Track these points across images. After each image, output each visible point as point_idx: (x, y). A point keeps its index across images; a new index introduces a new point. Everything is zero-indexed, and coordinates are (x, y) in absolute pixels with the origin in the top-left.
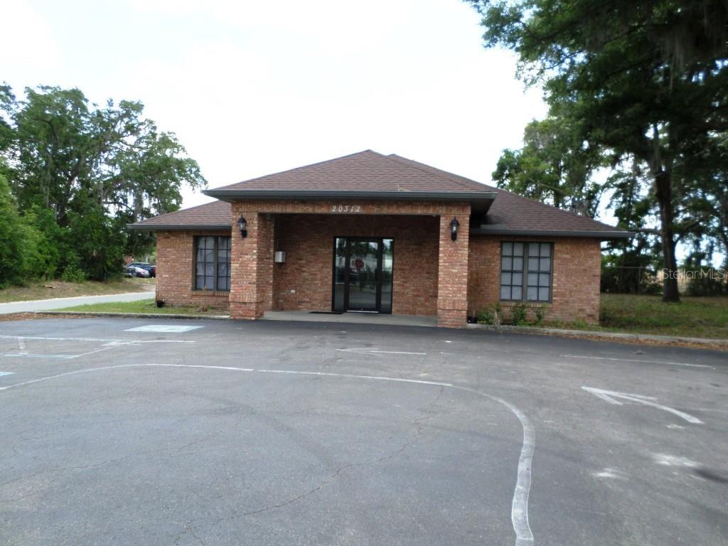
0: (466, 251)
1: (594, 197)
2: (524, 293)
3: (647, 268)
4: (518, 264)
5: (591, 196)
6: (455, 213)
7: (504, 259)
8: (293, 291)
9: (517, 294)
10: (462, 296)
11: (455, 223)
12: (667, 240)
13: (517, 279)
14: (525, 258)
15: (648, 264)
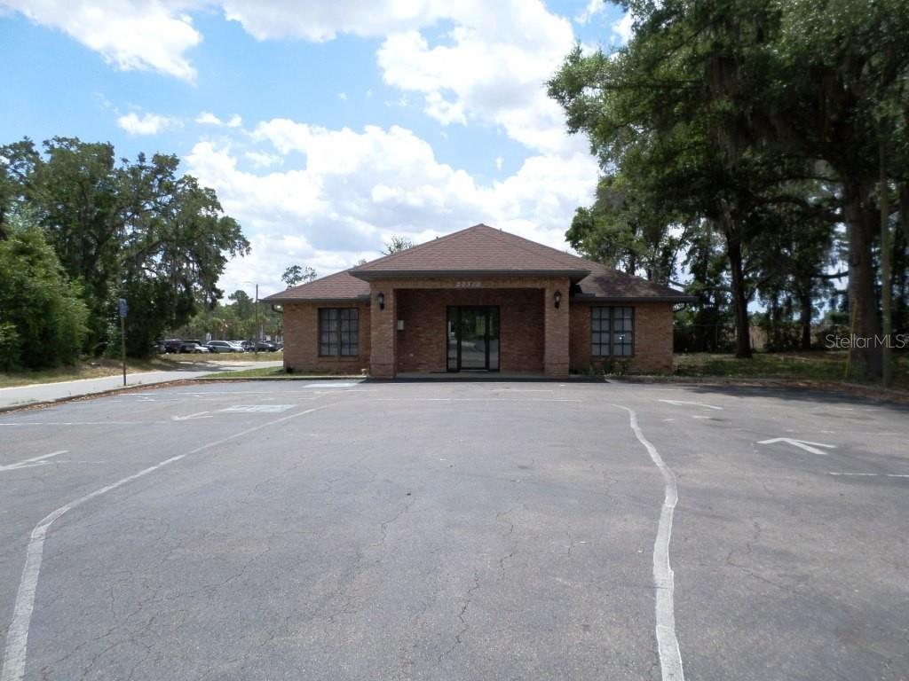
0: (567, 316)
1: (670, 254)
2: (611, 350)
3: (725, 325)
4: (605, 325)
5: (668, 252)
6: (557, 286)
7: (594, 322)
8: (412, 355)
9: (605, 351)
10: (565, 352)
11: (558, 293)
12: (739, 297)
13: (605, 337)
14: (611, 320)
15: (726, 321)
